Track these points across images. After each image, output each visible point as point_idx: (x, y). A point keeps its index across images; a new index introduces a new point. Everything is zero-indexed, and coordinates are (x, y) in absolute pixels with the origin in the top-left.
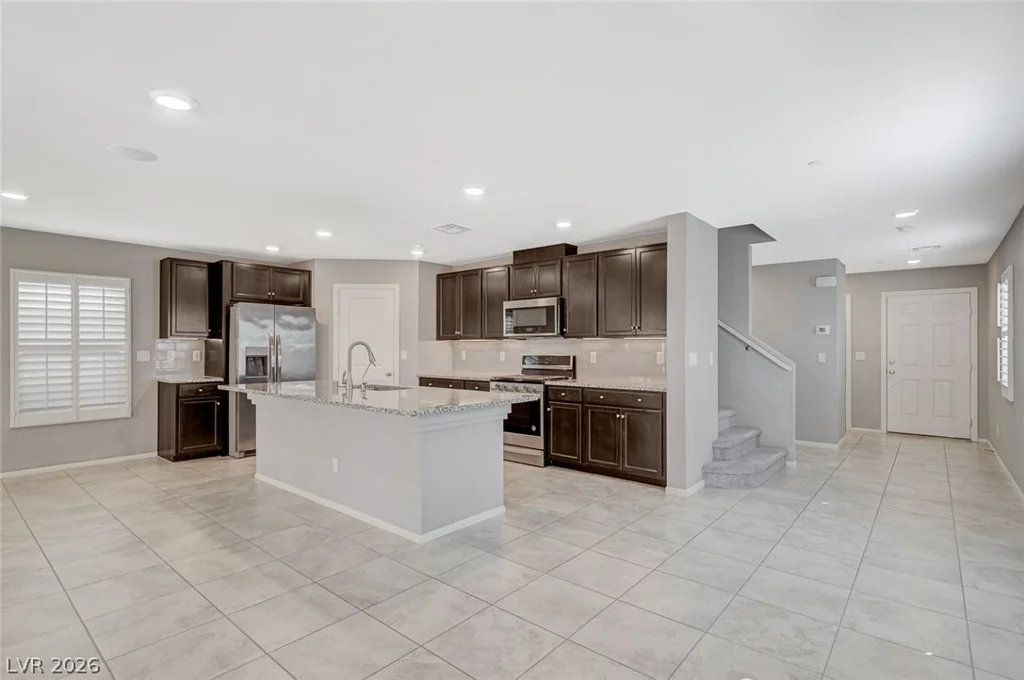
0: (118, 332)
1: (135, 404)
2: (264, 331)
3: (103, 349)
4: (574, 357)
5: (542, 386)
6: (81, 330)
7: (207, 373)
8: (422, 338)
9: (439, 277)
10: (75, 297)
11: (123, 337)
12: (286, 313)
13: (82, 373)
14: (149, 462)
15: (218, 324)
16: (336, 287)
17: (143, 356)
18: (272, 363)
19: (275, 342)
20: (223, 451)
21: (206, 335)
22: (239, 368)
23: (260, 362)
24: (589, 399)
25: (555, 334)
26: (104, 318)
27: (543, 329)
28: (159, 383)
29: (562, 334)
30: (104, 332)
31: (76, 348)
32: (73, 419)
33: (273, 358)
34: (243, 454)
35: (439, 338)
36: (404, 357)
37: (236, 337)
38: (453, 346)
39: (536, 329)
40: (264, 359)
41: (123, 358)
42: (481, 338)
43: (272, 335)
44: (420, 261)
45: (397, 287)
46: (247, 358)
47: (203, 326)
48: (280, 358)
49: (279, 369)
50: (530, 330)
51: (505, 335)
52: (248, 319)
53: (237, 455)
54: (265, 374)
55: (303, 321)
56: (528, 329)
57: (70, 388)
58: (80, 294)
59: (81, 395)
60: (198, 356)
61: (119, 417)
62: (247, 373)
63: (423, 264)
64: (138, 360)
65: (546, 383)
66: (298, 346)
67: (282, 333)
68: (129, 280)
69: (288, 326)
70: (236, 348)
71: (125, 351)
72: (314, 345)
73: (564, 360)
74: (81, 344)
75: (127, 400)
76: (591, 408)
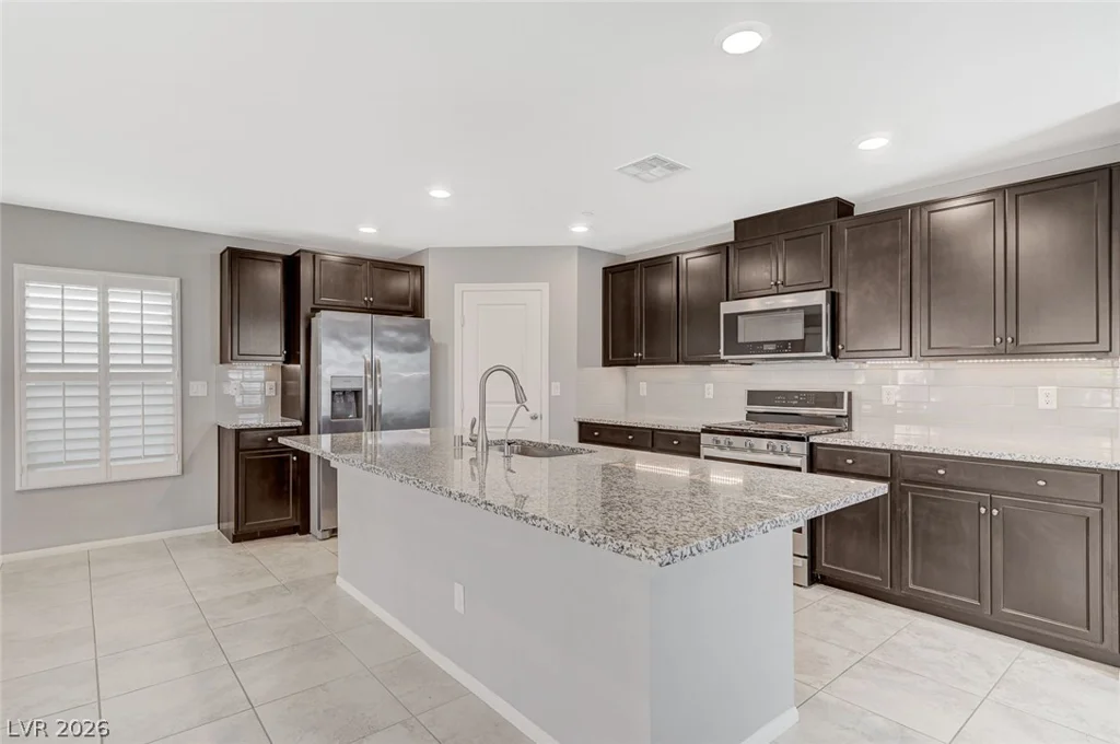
0: (162, 353)
1: (186, 458)
2: (358, 353)
3: (140, 377)
4: (850, 394)
5: (805, 445)
6: (111, 351)
7: (285, 413)
8: (583, 363)
9: (607, 271)
10: (104, 304)
11: (169, 361)
12: (391, 328)
13: (113, 413)
14: (204, 541)
15: (296, 343)
16: (458, 288)
17: (197, 389)
18: (368, 399)
19: (373, 369)
20: (303, 528)
21: (282, 358)
22: (323, 406)
23: (352, 398)
24: (909, 474)
25: (823, 354)
26: (142, 335)
27: (797, 346)
28: (219, 427)
29: (834, 353)
30: (142, 354)
31: (104, 377)
32: (102, 478)
33: (370, 392)
34: (327, 534)
35: (607, 363)
36: (556, 392)
37: (319, 362)
38: (626, 374)
39: (783, 346)
40: (357, 393)
41: (170, 391)
42: (678, 363)
43: (369, 359)
44: (579, 247)
45: (545, 287)
46: (333, 392)
47: (276, 346)
48: (379, 392)
49: (378, 408)
50: (772, 347)
51: (723, 357)
52: (335, 336)
53: (320, 535)
54: (359, 415)
55: (414, 339)
56: (766, 347)
57: (96, 434)
58: (110, 300)
59: (113, 444)
60: (273, 389)
61: (163, 475)
62: (334, 415)
63: (585, 252)
64: (191, 394)
65: (812, 440)
66: (406, 375)
67: (381, 356)
68: (176, 281)
69: (392, 347)
70: (319, 377)
71: (175, 380)
72: (428, 373)
73: (833, 399)
74: (111, 371)
75: (175, 450)
76: (914, 490)
